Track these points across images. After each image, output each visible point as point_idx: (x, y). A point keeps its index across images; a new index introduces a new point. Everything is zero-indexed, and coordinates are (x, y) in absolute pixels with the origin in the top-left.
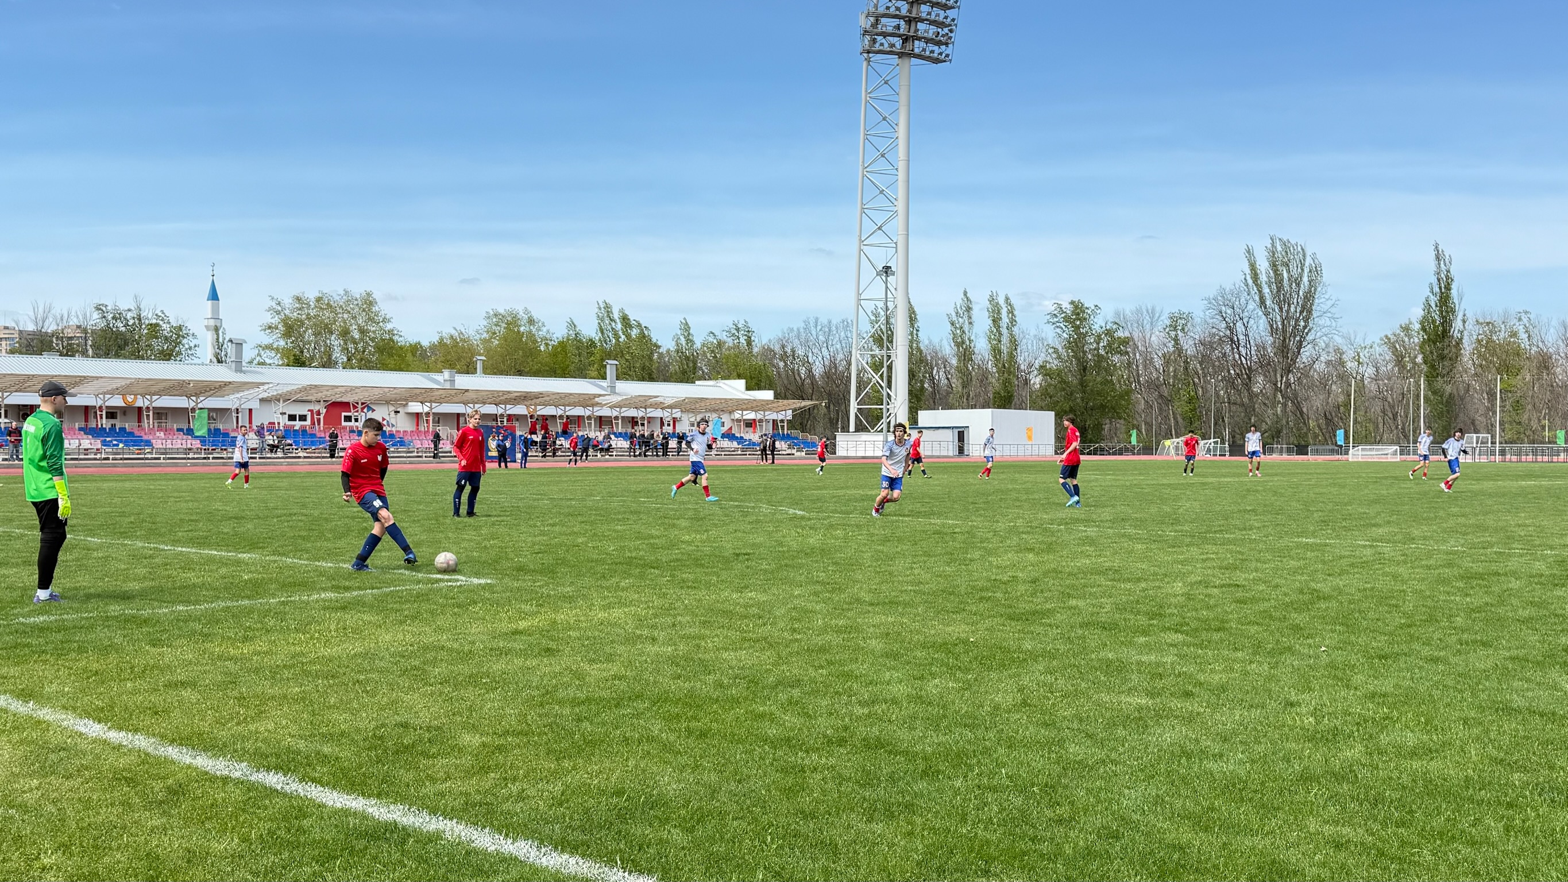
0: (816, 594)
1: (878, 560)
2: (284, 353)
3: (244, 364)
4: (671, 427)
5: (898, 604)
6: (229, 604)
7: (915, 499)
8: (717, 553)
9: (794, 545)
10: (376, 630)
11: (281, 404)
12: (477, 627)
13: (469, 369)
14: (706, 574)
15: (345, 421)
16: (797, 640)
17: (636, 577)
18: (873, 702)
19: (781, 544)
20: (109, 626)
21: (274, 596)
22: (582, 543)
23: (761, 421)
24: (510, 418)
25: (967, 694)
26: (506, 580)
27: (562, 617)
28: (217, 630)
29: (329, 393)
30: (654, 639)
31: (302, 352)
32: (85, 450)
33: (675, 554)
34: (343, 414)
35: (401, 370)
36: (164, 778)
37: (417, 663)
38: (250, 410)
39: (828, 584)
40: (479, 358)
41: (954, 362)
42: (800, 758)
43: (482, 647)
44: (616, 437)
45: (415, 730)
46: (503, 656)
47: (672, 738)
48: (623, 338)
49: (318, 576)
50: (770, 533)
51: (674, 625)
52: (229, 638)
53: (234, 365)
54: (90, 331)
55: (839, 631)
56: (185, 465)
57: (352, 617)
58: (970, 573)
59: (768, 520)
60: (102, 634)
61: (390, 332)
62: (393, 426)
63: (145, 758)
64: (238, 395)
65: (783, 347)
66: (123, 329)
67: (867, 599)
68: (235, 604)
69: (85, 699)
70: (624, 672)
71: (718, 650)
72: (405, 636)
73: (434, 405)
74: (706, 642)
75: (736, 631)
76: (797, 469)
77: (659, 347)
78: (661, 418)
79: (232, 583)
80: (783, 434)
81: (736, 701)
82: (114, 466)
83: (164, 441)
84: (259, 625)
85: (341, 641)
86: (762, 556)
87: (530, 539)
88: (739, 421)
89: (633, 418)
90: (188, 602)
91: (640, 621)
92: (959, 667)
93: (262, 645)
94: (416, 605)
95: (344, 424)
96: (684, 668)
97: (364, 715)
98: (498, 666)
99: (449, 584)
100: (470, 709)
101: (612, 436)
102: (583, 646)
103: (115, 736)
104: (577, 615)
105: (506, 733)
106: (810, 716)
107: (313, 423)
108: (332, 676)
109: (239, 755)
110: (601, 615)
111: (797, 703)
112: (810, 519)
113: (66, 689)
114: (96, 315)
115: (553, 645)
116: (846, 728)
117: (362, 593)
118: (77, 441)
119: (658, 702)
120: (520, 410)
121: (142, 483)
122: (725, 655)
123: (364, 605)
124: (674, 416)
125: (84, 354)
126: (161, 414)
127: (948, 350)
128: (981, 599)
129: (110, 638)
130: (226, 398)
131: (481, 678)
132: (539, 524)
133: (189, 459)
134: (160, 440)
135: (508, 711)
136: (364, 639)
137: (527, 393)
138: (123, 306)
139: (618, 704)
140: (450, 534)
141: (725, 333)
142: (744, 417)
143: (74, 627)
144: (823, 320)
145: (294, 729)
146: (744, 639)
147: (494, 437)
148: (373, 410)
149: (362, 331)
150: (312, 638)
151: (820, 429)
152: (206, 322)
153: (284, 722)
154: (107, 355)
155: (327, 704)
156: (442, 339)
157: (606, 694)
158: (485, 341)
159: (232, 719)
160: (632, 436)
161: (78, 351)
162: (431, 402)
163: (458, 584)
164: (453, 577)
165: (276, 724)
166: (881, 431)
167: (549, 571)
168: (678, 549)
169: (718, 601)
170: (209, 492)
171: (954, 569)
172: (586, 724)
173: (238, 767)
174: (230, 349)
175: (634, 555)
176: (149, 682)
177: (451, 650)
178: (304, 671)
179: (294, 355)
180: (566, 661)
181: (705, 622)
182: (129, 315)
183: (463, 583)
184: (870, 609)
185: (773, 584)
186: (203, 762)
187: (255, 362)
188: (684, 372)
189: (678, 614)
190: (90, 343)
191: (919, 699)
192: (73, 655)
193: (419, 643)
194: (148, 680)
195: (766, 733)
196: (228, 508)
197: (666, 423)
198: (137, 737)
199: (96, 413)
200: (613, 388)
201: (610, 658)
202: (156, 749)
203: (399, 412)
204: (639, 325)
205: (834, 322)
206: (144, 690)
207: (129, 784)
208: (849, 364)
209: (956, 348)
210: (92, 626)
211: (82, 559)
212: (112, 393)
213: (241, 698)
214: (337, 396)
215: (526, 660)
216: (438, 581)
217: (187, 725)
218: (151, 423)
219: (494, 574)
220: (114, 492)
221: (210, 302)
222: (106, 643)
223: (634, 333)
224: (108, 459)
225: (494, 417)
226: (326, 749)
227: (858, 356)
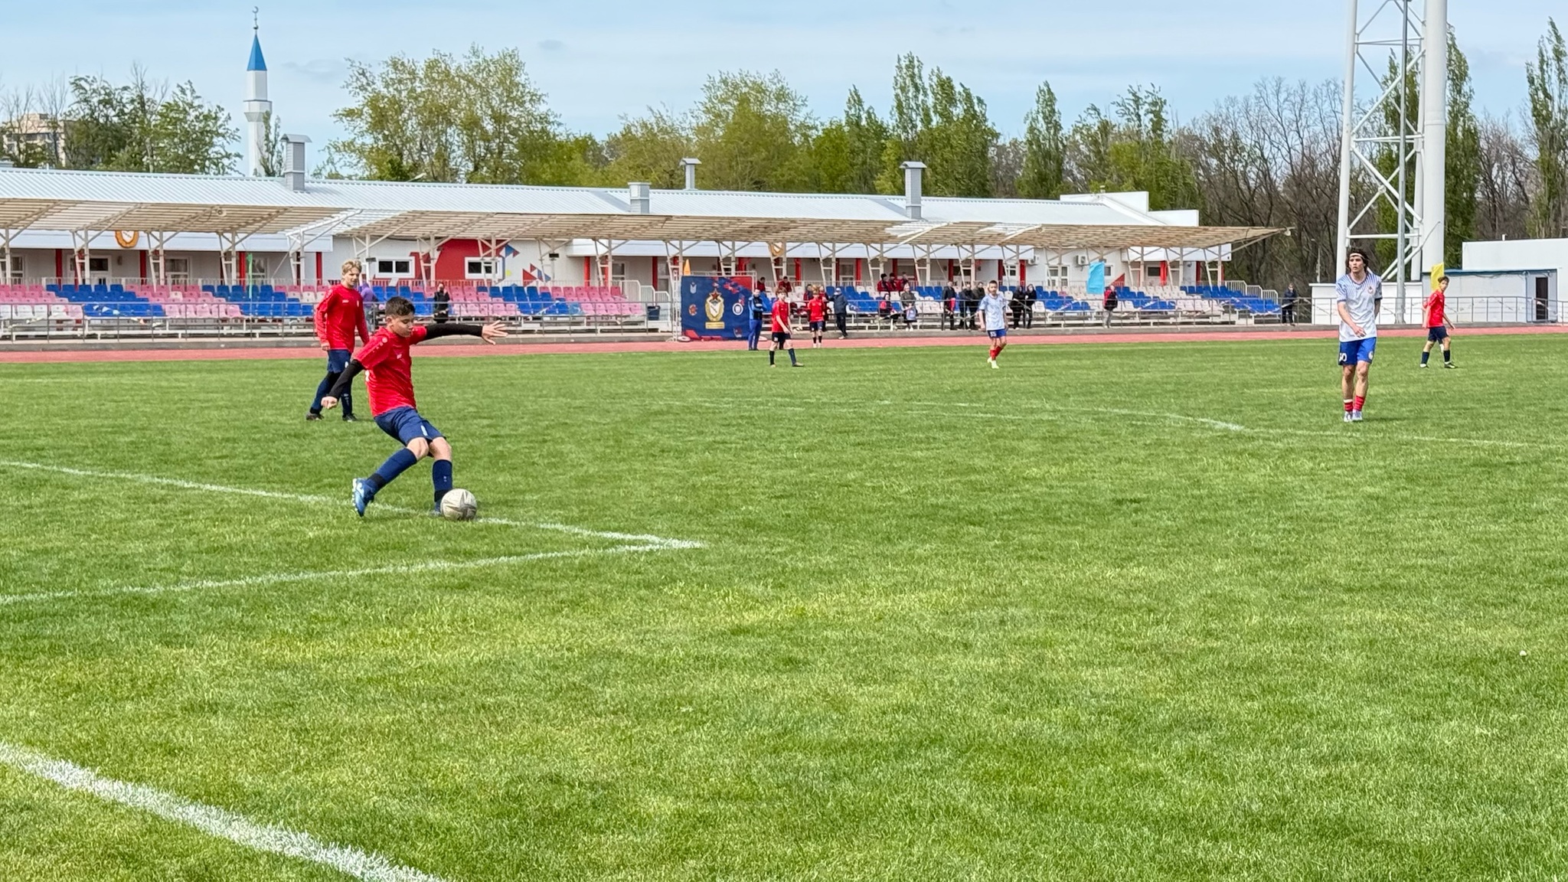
0: (1253, 571)
1: (1368, 512)
2: (373, 157)
3: (308, 176)
4: (1017, 277)
5: (1397, 589)
6: (284, 577)
7: (1446, 402)
8: (1084, 499)
9: (1220, 486)
10: (514, 624)
11: (367, 244)
12: (676, 622)
13: (673, 182)
14: (1064, 535)
15: (471, 271)
16: (1211, 650)
17: (944, 540)
18: (1337, 758)
19: (1197, 484)
20: (98, 613)
21: (354, 565)
22: (854, 481)
23: (1175, 264)
24: (742, 263)
25: (1505, 748)
26: (727, 542)
27: (816, 605)
28: (265, 620)
29: (443, 225)
30: (966, 646)
31: (401, 155)
32: (59, 321)
33: (1012, 500)
34: (468, 260)
35: (561, 184)
36: (181, 855)
37: (577, 679)
38: (319, 255)
39: (1275, 553)
40: (689, 160)
41: (1532, 153)
42: (1203, 849)
43: (682, 653)
44: (922, 294)
45: (573, 787)
46: (717, 668)
47: (988, 810)
48: (936, 120)
49: (424, 534)
50: (1179, 464)
51: (1002, 622)
52: (284, 633)
53: (291, 178)
54: (62, 124)
55: (1287, 635)
56: (217, 346)
57: (476, 603)
58: (1533, 536)
59: (1178, 441)
60: (85, 625)
61: (544, 119)
62: (548, 278)
63: (153, 824)
64: (300, 230)
65: (1217, 130)
66: (116, 119)
67: (1342, 581)
68: (293, 577)
69: (61, 729)
70: (913, 701)
71: (1074, 665)
72: (559, 633)
73: (615, 242)
74: (1055, 653)
75: (1108, 633)
76: (1238, 350)
77: (997, 136)
78: (1000, 262)
79: (289, 544)
80: (1215, 287)
81: (1099, 752)
82: (105, 348)
83: (183, 307)
84: (331, 613)
85: (458, 640)
86: (1163, 505)
87: (768, 473)
88: (1136, 264)
89: (951, 261)
90: (220, 575)
91: (947, 616)
92: (1497, 701)
93: (333, 645)
94: (578, 583)
95: (468, 276)
96: (1013, 695)
97: (492, 761)
98: (709, 686)
99: (633, 548)
100: (660, 755)
101: (916, 294)
102: (848, 654)
103: (107, 788)
104: (839, 603)
105: (716, 796)
106: (1223, 779)
107: (419, 276)
108: (444, 698)
109: (301, 821)
110: (881, 604)
111: (1204, 757)
112: (1252, 438)
113: (32, 713)
114: (71, 98)
115: (798, 653)
116: (1285, 801)
117: (493, 561)
118: (45, 308)
119: (968, 749)
120: (758, 249)
121: (149, 376)
122: (1086, 674)
123: (496, 582)
124: (1022, 257)
125: (55, 163)
126: (177, 261)
127: (1521, 130)
128: (1550, 581)
129: (99, 633)
130: (280, 234)
131: (680, 705)
132: (783, 447)
133: (223, 336)
134: (176, 307)
135: (721, 760)
136: (495, 638)
137: (769, 220)
138: (116, 84)
139: (901, 752)
140: (638, 466)
141: (1115, 108)
142: (1146, 258)
143: (44, 614)
144: (1292, 83)
145: (382, 781)
146: (1122, 648)
147: (715, 297)
148: (516, 253)
149: (499, 118)
150: (412, 635)
151: (1282, 278)
152: (246, 107)
153: (368, 771)
154: (89, 165)
155: (434, 743)
156: (628, 129)
157: (882, 736)
158: (700, 130)
159: (288, 763)
160: (950, 293)
161: (43, 159)
162: (609, 237)
163: (647, 548)
164: (639, 537)
165: (356, 772)
166: (1394, 279)
167: (797, 528)
168: (1017, 491)
169: (1080, 583)
170: (254, 392)
171: (1505, 528)
172: (846, 785)
173: (294, 840)
174: (287, 152)
175: (941, 501)
176: (160, 703)
177: (633, 658)
178: (399, 688)
179: (391, 162)
180: (818, 680)
181: (1054, 618)
182: (126, 96)
183: (655, 548)
184: (1346, 597)
185: (1178, 553)
186: (243, 832)
187: (325, 173)
188: (1042, 178)
189: (1011, 604)
190: (62, 143)
191: (1416, 754)
192: (43, 658)
193: (582, 646)
194: (158, 699)
195: (1146, 805)
196: (283, 419)
197: (1007, 270)
198: (140, 790)
199: (73, 260)
200: (916, 211)
201: (891, 676)
202: (169, 809)
203: (557, 255)
204: (968, 97)
205: (1311, 87)
206: (152, 715)
207: (128, 863)
208: (1337, 160)
209: (1534, 128)
210: (72, 612)
211: (56, 502)
212: (98, 227)
213: (300, 732)
214: (457, 229)
215: (753, 676)
216: (615, 543)
217: (218, 772)
218: (162, 276)
219: (706, 533)
220: (105, 393)
221: (252, 73)
222: (94, 639)
223: (958, 111)
224: (93, 336)
225: (715, 263)
226: (433, 815)
227: (1353, 145)
